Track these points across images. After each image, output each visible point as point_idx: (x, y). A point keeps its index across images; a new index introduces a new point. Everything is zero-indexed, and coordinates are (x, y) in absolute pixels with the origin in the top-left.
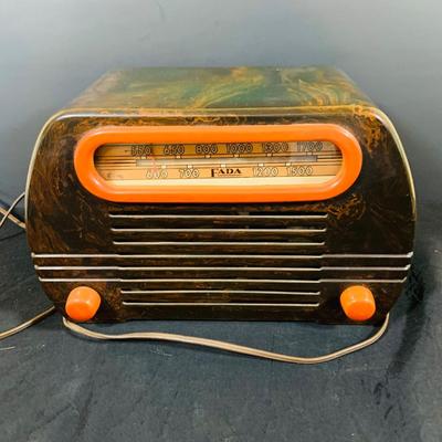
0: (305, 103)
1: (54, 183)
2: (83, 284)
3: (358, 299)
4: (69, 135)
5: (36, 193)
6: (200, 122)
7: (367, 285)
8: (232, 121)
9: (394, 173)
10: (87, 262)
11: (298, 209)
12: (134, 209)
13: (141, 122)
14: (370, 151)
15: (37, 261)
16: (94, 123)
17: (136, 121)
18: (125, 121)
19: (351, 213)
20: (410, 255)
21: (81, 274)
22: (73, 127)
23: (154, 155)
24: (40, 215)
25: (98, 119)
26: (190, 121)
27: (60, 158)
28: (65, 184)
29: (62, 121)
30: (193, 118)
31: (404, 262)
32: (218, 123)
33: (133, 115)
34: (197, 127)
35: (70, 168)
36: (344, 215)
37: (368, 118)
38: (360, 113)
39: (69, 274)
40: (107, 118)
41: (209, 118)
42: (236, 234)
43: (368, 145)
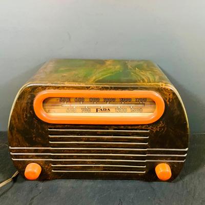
0: (140, 82)
1: (23, 114)
2: (33, 162)
3: (163, 170)
4: (32, 93)
5: (15, 119)
6: (92, 89)
7: (167, 163)
8: (107, 88)
9: (179, 113)
10: (36, 151)
11: (136, 128)
12: (60, 126)
13: (66, 88)
14: (168, 103)
15: (11, 151)
16: (44, 88)
17: (63, 87)
18: (58, 88)
19: (160, 130)
20: (187, 149)
21: (32, 157)
22: (34, 90)
23: (70, 102)
24: (15, 129)
25: (46, 86)
26: (88, 88)
27: (27, 103)
28: (28, 115)
29: (29, 87)
30: (89, 87)
31: (184, 153)
32: (100, 89)
33: (62, 85)
34: (91, 91)
35: (32, 108)
36: (157, 131)
37: (167, 89)
38: (163, 87)
39: (27, 157)
40: (50, 86)
41: (97, 87)
42: (107, 138)
43: (167, 101)
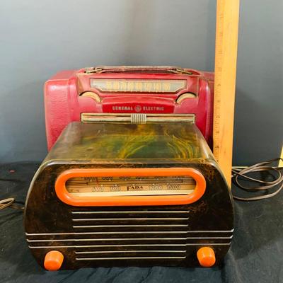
1: (42, 197)
2: (54, 249)
3: (206, 254)
4: (54, 173)
5: (32, 202)
6: (123, 167)
7: (211, 246)
8: (140, 166)
9: (221, 191)
14: (210, 180)
15: (28, 237)
16: (68, 167)
17: (90, 166)
18: (84, 166)
19: (201, 210)
20: (232, 231)
21: (53, 244)
22: (56, 169)
23: (97, 180)
24: (33, 213)
25: (70, 165)
26: (118, 166)
27: (47, 184)
28: (49, 197)
29: (50, 166)
30: (120, 165)
31: (230, 234)
32: (133, 167)
33: (88, 163)
34: (122, 169)
35: (53, 189)
36: (198, 212)
37: (208, 166)
38: (204, 163)
39: (47, 244)
40: (75, 165)
41: (128, 164)
42: (141, 221)
43: (208, 178)
